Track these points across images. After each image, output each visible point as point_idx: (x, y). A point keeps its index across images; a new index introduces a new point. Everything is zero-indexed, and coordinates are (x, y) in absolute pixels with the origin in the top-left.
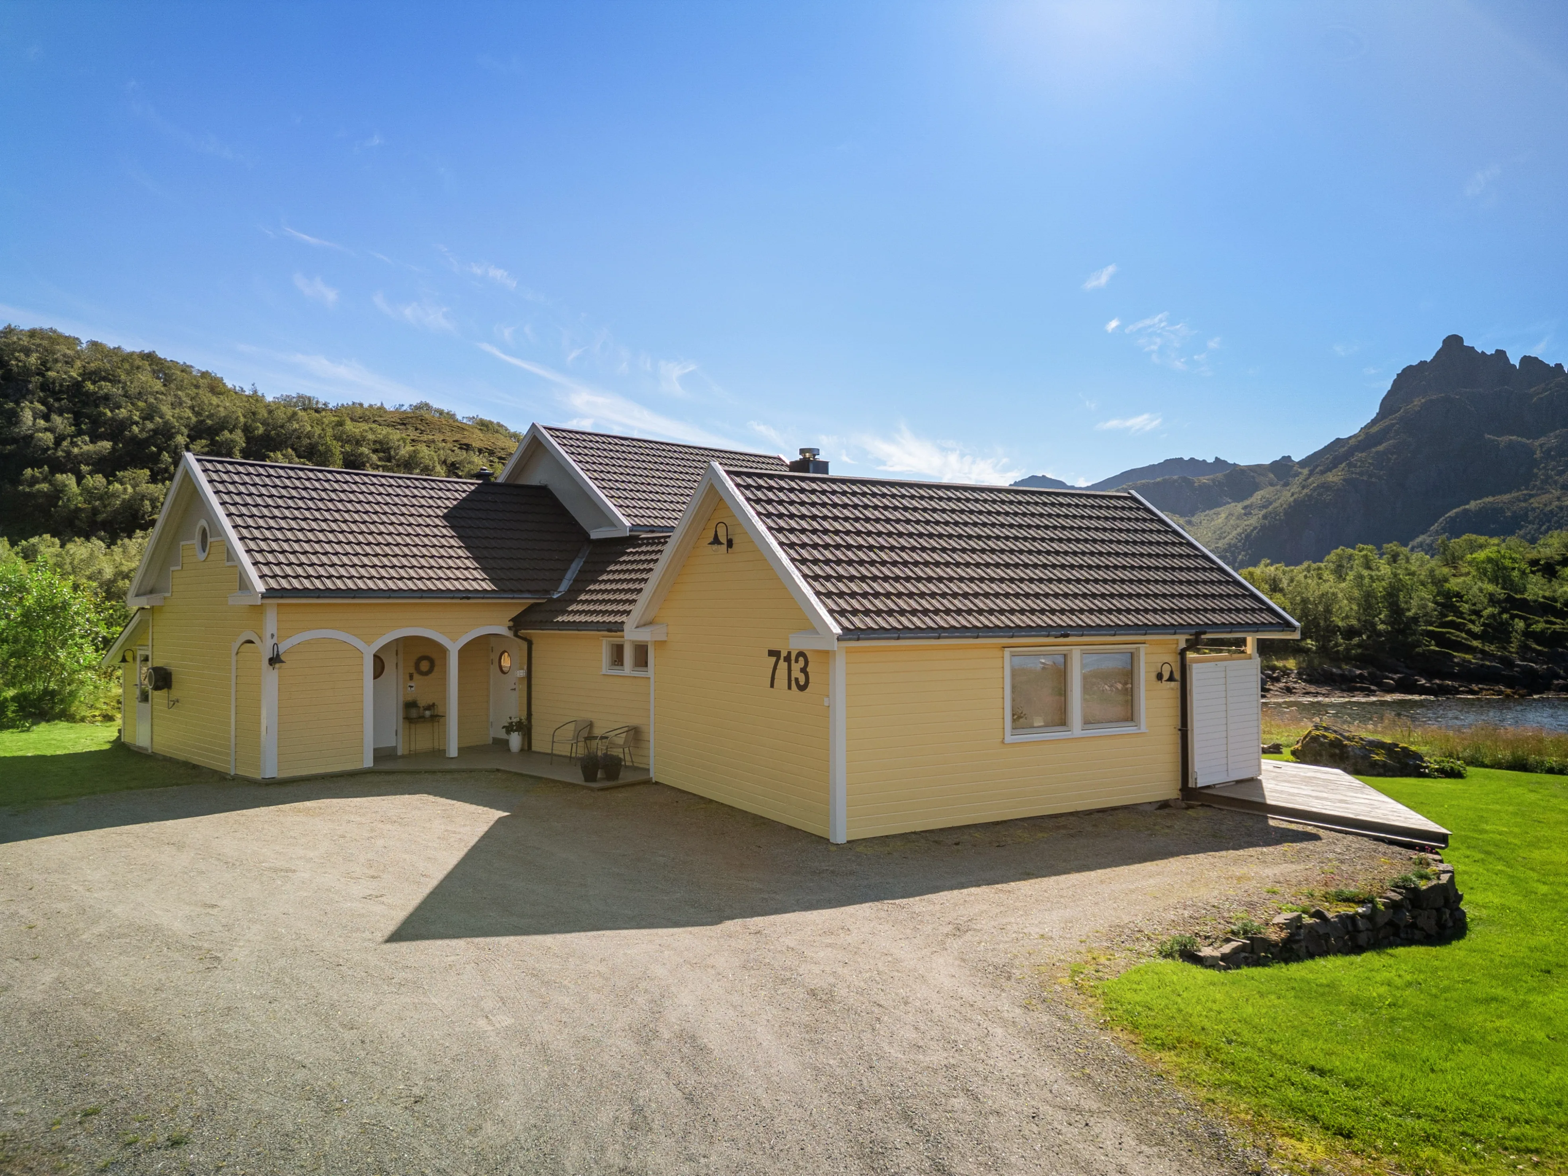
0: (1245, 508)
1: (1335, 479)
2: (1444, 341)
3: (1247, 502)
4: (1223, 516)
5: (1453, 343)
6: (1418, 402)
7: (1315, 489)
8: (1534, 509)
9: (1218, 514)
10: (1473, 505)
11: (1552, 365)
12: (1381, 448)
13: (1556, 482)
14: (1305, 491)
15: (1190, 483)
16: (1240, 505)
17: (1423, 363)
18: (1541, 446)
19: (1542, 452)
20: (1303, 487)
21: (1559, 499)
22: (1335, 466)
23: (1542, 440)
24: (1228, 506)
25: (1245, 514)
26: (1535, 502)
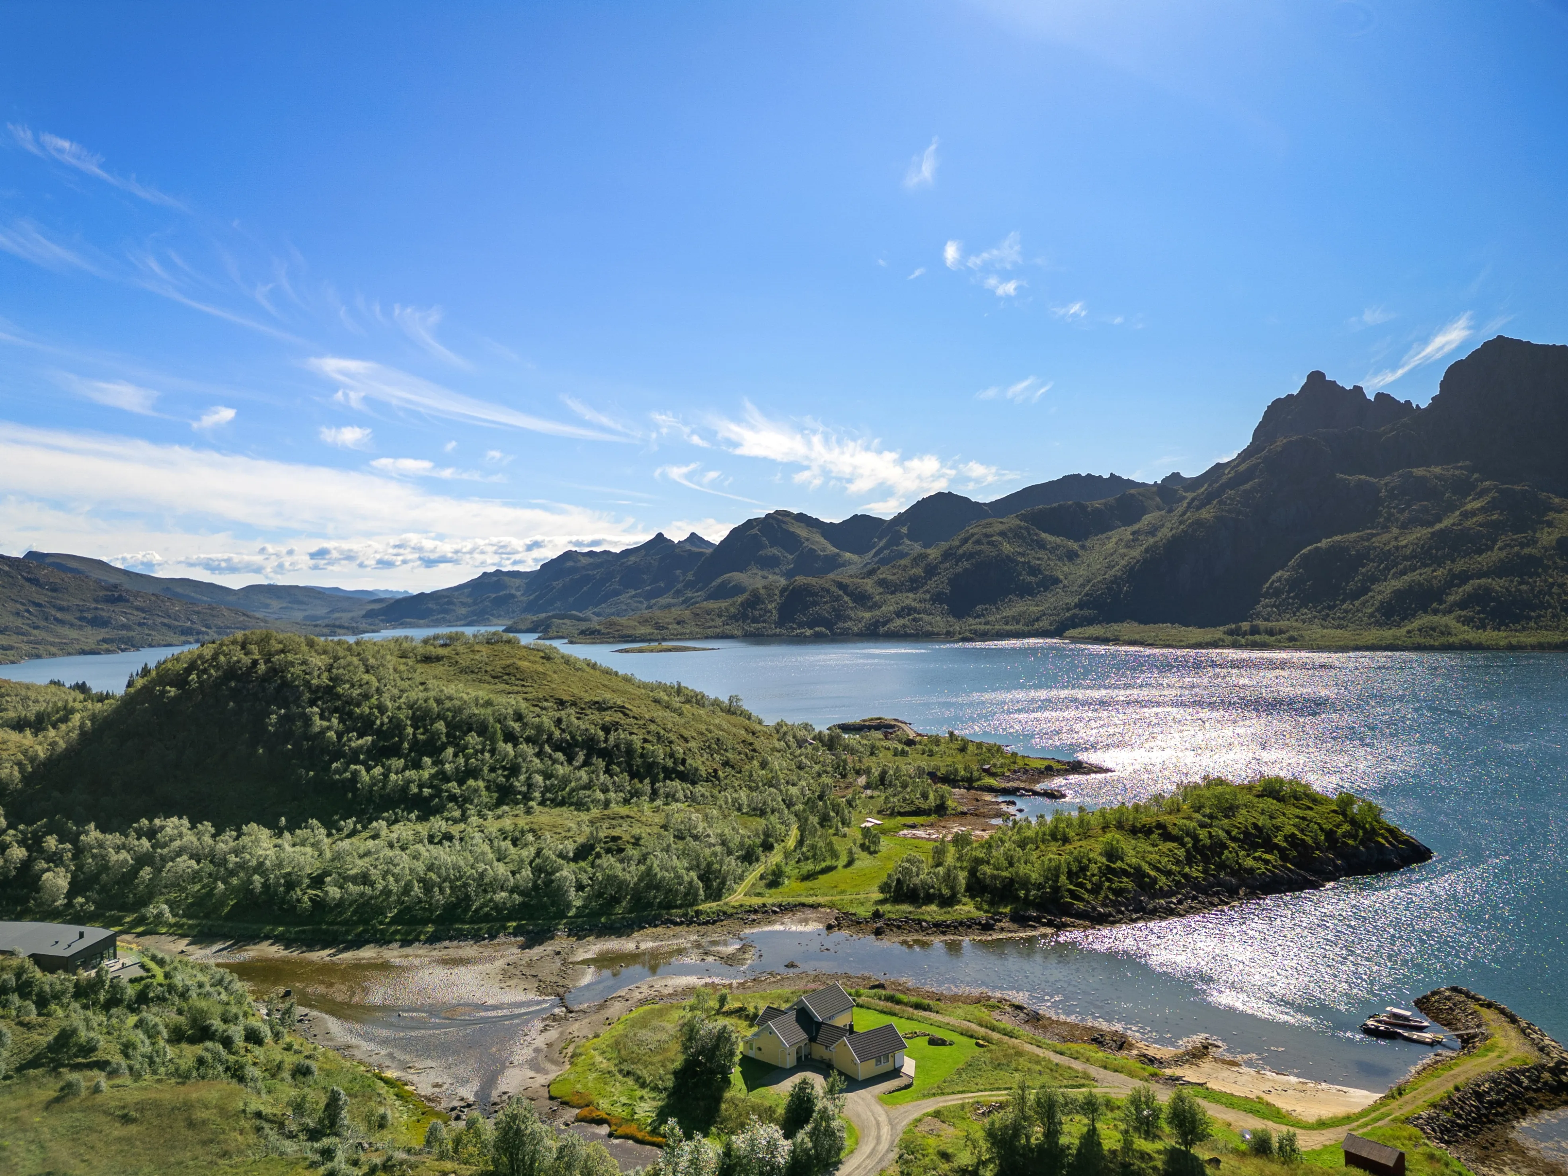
0: (1133, 533)
1: (1207, 516)
2: (1309, 377)
3: (1136, 527)
4: (1114, 540)
5: (1316, 377)
6: (1281, 442)
7: (1189, 526)
8: (1375, 548)
9: (1109, 538)
10: (1324, 543)
11: (1402, 401)
12: (1247, 486)
13: (1397, 520)
14: (1182, 527)
15: (1083, 508)
16: (1130, 529)
17: (1290, 396)
18: (1386, 484)
19: (1386, 491)
20: (1181, 523)
21: (1396, 538)
22: (1209, 503)
23: (1387, 479)
24: (1120, 530)
25: (1133, 540)
26: (1377, 541)
